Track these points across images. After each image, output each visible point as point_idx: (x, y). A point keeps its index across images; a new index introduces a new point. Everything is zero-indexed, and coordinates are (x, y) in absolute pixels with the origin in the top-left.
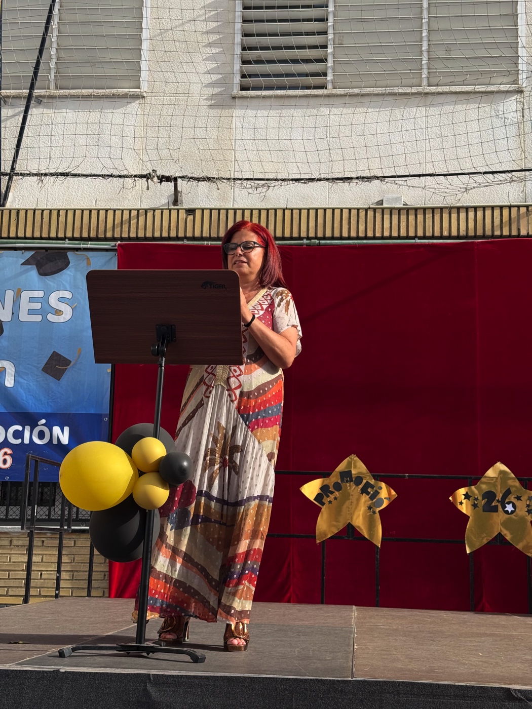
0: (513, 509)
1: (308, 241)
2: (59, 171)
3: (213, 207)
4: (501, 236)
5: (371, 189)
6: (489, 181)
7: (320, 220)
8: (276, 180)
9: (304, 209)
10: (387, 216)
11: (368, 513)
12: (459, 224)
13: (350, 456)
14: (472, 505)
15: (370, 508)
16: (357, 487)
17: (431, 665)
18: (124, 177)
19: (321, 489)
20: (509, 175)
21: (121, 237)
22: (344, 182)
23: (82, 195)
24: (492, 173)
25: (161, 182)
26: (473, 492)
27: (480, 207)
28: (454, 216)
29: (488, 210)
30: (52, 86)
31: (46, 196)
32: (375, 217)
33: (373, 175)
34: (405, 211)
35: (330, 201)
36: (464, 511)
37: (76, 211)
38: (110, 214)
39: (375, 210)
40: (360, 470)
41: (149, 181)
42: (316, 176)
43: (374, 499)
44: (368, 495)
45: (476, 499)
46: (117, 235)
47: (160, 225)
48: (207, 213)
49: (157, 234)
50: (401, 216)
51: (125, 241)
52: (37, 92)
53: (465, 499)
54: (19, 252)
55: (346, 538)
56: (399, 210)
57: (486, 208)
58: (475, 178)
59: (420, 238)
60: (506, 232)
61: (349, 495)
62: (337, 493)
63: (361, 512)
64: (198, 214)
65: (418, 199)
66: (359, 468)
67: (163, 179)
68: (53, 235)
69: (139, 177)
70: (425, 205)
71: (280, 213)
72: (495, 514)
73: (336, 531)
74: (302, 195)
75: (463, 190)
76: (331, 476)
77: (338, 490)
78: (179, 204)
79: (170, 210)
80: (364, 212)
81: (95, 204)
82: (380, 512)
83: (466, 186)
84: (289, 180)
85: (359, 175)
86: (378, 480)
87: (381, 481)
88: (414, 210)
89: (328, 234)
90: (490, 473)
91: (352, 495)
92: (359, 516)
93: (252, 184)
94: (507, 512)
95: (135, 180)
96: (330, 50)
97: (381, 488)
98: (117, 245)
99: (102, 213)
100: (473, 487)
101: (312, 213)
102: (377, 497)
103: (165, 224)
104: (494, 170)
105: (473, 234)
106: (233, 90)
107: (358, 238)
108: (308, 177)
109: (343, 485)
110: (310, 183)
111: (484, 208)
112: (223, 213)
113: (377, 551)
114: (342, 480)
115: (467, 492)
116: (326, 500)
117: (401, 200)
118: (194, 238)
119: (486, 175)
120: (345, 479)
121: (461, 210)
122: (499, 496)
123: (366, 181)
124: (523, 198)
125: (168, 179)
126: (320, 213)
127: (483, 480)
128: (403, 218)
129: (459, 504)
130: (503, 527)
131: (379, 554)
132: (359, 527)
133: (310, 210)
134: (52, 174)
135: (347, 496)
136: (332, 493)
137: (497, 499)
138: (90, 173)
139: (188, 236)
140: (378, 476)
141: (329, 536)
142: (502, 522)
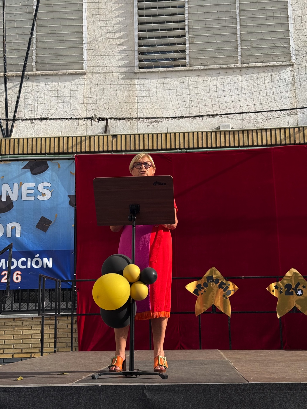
0: (301, 293)
1: (180, 150)
2: (42, 117)
3: (127, 133)
4: (285, 144)
5: (213, 120)
6: (278, 115)
7: (186, 139)
8: (162, 118)
9: (177, 133)
10: (223, 135)
11: (223, 298)
12: (262, 139)
13: (212, 268)
14: (279, 292)
15: (224, 296)
16: (216, 285)
17: (282, 375)
18: (78, 119)
19: (196, 286)
20: (289, 111)
21: (77, 152)
22: (200, 118)
23: (53, 129)
24: (280, 110)
25: (99, 121)
26: (279, 285)
27: (273, 129)
28: (259, 134)
29: (278, 130)
30: (34, 69)
31: (34, 130)
32: (216, 136)
33: (215, 113)
34: (233, 132)
35: (191, 128)
36: (275, 295)
37: (51, 138)
38: (70, 139)
39: (216, 132)
40: (217, 275)
41: (93, 121)
42: (184, 115)
43: (226, 291)
44: (223, 289)
45: (282, 289)
46: (74, 151)
47: (98, 144)
48: (123, 137)
49: (97, 150)
50: (231, 135)
51: (79, 154)
52: (26, 73)
53: (275, 289)
54: (20, 162)
55: (212, 313)
56: (229, 132)
57: (277, 129)
58: (270, 113)
59: (241, 147)
60: (288, 142)
61: (212, 289)
62: (206, 288)
63: (219, 298)
64: (119, 137)
65: (239, 125)
66: (217, 274)
67: (100, 119)
68: (39, 152)
69: (87, 119)
70: (243, 128)
71: (164, 136)
72: (291, 296)
73: (206, 310)
74: (175, 125)
75: (265, 120)
76: (202, 279)
77: (206, 287)
78: (108, 132)
79: (103, 136)
80: (210, 133)
81: (61, 134)
82: (229, 297)
83: (266, 118)
84: (169, 118)
85: (208, 114)
86: (227, 280)
87: (229, 281)
88: (237, 132)
89: (191, 146)
90: (288, 274)
91: (214, 289)
92: (218, 300)
93: (149, 121)
94: (298, 295)
95: (85, 121)
96: (187, 45)
97: (229, 285)
98: (75, 156)
99: (66, 139)
100: (279, 282)
101: (182, 135)
102: (228, 290)
103: (101, 144)
104: (281, 109)
105: (270, 144)
106: (135, 69)
107: (207, 148)
108: (180, 116)
109: (209, 284)
110: (181, 119)
111: (275, 129)
112: (132, 136)
113: (229, 319)
114: (208, 281)
115: (276, 285)
116: (200, 292)
117: (230, 126)
118: (117, 151)
119: (277, 112)
120: (210, 280)
121: (263, 131)
122: (294, 287)
123: (212, 117)
124: (296, 123)
125: (103, 119)
126: (186, 135)
127: (284, 277)
128: (232, 136)
129: (272, 291)
130: (296, 303)
131: (230, 320)
132: (218, 306)
133: (181, 134)
134: (38, 119)
135: (211, 290)
136: (203, 288)
137: (292, 288)
138: (59, 118)
139: (114, 150)
140: (227, 278)
141: (202, 312)
142: (296, 300)
